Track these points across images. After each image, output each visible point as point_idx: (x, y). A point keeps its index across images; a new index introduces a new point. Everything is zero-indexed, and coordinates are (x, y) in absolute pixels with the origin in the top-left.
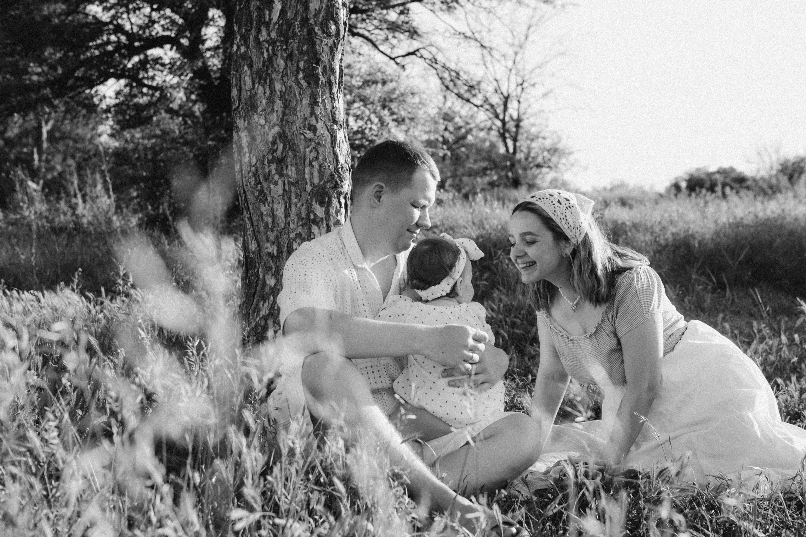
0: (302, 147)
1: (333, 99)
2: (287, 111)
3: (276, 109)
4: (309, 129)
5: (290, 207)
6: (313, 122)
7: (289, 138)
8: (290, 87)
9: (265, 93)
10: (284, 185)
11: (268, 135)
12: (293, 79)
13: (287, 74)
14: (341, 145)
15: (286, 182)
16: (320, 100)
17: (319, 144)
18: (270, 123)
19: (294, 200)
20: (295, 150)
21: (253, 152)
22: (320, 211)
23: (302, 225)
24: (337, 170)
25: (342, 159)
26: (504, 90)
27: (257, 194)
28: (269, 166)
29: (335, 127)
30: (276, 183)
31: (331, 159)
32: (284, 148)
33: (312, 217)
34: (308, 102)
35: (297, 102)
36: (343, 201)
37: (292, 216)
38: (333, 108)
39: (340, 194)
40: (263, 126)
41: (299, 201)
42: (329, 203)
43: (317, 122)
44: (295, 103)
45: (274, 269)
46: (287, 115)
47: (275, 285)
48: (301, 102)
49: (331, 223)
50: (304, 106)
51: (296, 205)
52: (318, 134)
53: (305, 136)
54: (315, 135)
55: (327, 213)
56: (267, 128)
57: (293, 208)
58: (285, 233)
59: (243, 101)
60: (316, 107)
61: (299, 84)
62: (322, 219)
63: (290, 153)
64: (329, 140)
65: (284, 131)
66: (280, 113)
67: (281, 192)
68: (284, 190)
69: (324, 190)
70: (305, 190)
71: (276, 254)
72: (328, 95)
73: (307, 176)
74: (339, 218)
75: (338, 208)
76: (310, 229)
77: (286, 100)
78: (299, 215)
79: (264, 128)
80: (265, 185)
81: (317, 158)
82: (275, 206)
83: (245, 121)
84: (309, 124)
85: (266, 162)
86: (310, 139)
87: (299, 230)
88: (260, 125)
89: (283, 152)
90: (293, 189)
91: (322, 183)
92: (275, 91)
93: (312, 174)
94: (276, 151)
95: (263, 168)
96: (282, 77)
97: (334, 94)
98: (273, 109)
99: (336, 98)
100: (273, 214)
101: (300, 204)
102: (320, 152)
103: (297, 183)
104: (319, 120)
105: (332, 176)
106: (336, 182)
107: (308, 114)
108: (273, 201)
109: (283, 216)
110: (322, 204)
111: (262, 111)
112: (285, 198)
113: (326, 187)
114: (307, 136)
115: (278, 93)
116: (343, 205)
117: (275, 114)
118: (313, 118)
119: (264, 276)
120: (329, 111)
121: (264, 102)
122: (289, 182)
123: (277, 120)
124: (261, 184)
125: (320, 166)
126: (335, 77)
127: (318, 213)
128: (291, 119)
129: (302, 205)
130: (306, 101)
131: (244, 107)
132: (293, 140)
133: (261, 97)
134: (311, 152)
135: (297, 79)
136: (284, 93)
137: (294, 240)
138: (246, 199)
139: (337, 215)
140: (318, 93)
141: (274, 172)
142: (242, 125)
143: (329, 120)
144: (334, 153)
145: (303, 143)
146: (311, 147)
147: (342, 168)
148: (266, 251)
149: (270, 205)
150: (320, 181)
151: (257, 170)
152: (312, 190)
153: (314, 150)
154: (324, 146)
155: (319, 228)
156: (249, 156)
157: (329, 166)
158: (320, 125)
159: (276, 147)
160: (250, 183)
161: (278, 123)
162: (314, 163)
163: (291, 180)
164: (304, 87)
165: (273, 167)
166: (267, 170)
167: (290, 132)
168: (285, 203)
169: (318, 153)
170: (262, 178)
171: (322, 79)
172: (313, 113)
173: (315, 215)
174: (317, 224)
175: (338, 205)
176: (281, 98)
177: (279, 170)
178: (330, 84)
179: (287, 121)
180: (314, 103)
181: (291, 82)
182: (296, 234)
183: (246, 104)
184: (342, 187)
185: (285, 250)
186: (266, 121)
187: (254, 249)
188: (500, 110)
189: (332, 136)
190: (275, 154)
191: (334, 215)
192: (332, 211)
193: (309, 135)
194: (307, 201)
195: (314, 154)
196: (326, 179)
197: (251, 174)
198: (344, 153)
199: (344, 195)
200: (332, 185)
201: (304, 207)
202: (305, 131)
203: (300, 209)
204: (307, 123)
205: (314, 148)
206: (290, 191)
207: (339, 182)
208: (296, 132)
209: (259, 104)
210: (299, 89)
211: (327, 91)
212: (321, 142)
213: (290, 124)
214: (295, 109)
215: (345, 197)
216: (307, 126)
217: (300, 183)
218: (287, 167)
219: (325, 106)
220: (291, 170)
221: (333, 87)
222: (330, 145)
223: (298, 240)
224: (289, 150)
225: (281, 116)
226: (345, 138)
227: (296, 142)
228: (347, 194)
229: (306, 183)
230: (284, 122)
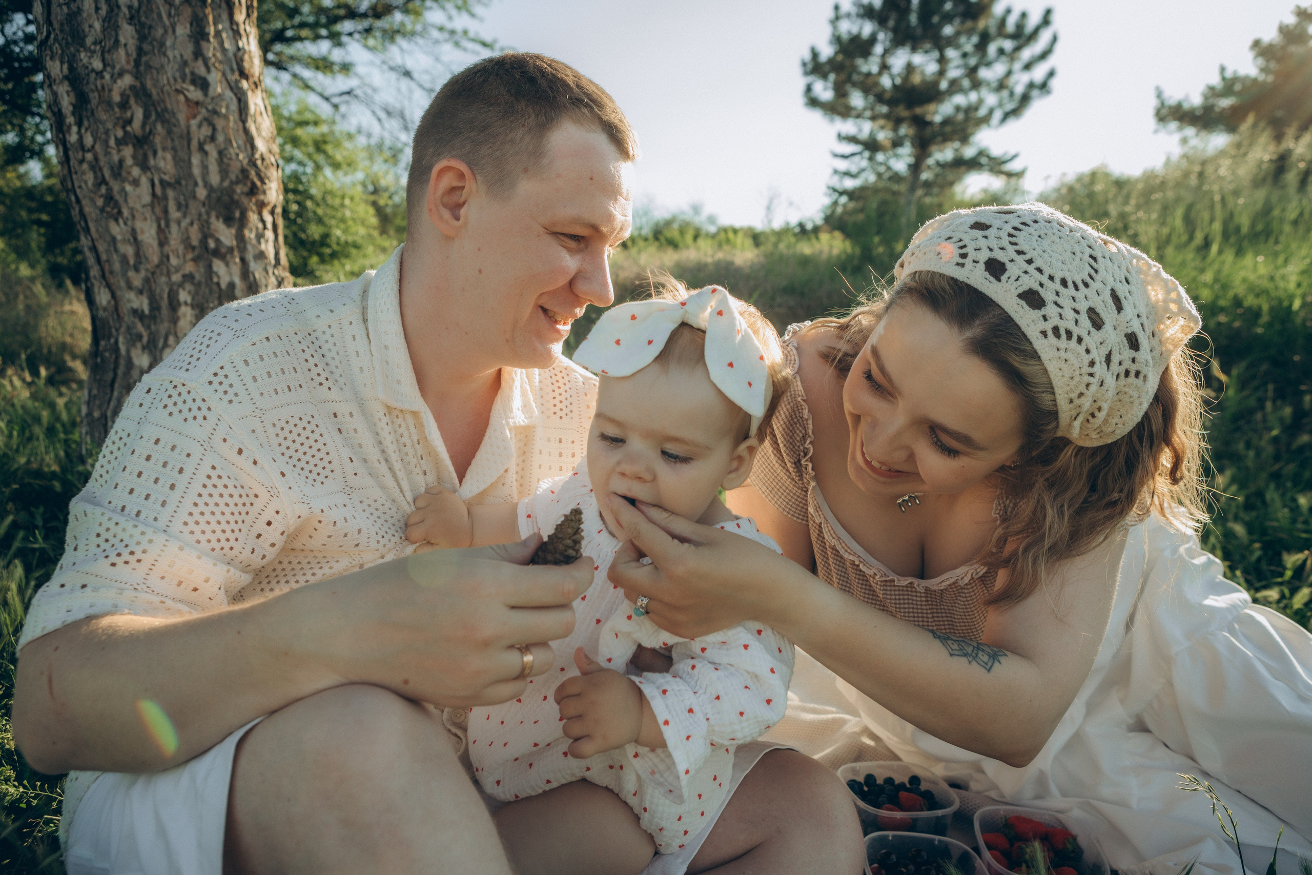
0: (182, 117)
1: (236, 34)
2: (146, 47)
3: (122, 40)
4: (193, 82)
5: (168, 225)
6: (202, 71)
7: (155, 96)
9: (97, 9)
10: (153, 185)
11: (110, 90)
14: (259, 119)
15: (157, 182)
16: (212, 30)
17: (215, 112)
18: (113, 67)
19: (175, 214)
20: (168, 122)
21: (86, 123)
22: (226, 235)
23: (194, 260)
24: (253, 163)
25: (261, 145)
27: (100, 202)
28: (119, 151)
29: (245, 84)
30: (136, 183)
31: (241, 142)
32: (146, 116)
33: (212, 244)
34: (188, 31)
35: (166, 32)
36: (268, 219)
37: (172, 242)
38: (239, 49)
39: (261, 205)
40: (100, 74)
41: (185, 216)
42: (243, 222)
43: (208, 70)
44: (160, 31)
45: (145, 339)
46: (146, 54)
48: (174, 32)
49: (250, 257)
50: (178, 40)
51: (179, 223)
52: (211, 92)
53: (186, 97)
54: (206, 95)
55: (241, 238)
56: (107, 76)
57: (174, 228)
58: (162, 274)
59: (56, 25)
60: (204, 44)
62: (231, 250)
63: (159, 127)
64: (234, 106)
65: (143, 86)
66: (132, 48)
67: (147, 199)
68: (154, 195)
69: (231, 198)
70: (195, 197)
71: (147, 311)
72: (226, 24)
73: (196, 171)
74: (263, 247)
75: (261, 230)
76: (210, 266)
77: (142, 25)
78: (186, 241)
79: (103, 77)
80: (116, 186)
81: (213, 138)
82: (139, 225)
83: (62, 63)
84: (192, 73)
85: (112, 142)
86: (197, 103)
87: (189, 268)
88: (93, 70)
89: (144, 125)
90: (171, 193)
91: (226, 184)
92: (119, 7)
93: (205, 168)
94: (129, 122)
95: (107, 153)
97: (237, 25)
98: (117, 41)
99: (242, 32)
100: (135, 239)
101: (188, 220)
102: (219, 128)
103: (178, 182)
104: (213, 69)
105: (244, 172)
106: (254, 184)
107: (188, 55)
108: (133, 217)
109: (155, 243)
110: (228, 221)
111: (95, 43)
112: (158, 210)
113: (234, 191)
114: (190, 95)
115: (125, 10)
116: (269, 225)
117: (122, 52)
118: (200, 62)
119: (128, 351)
120: (231, 54)
121: (97, 25)
122: (162, 182)
123: (128, 62)
124: (107, 184)
125: (221, 153)
127: (222, 239)
128: (156, 61)
129: (192, 224)
130: (183, 30)
131: (60, 37)
132: (164, 101)
133: (89, 16)
134: (200, 126)
136: (138, 11)
137: (181, 285)
138: (81, 212)
139: (259, 243)
140: (206, 16)
141: (129, 161)
142: (58, 70)
143: (232, 70)
144: (246, 131)
145: (183, 108)
146: (199, 118)
147: (263, 159)
148: (129, 305)
149: (129, 223)
150: (222, 180)
151: (96, 159)
152: (208, 197)
153: (205, 124)
154: (226, 117)
155: (227, 265)
156: (79, 133)
157: (237, 155)
158: (214, 78)
159: (129, 114)
160: (86, 182)
161: (129, 67)
162: (207, 147)
163: (166, 178)
165: (128, 151)
166: (116, 158)
167: (155, 86)
168: (158, 220)
169: (214, 129)
170: (107, 173)
172: (198, 54)
173: (218, 241)
174: (223, 257)
175: (260, 226)
176: (131, 20)
177: (140, 157)
179: (149, 67)
180: (199, 35)
182: (184, 276)
183: (61, 31)
184: (264, 192)
185: (164, 303)
186: (105, 65)
187: (104, 303)
189: (239, 100)
190: (128, 128)
191: (254, 242)
192: (250, 235)
193: (195, 94)
194: (200, 215)
195: (206, 131)
196: (233, 177)
197: (85, 166)
198: (264, 134)
199: (269, 208)
200: (246, 189)
201: (196, 227)
202: (185, 86)
203: (187, 230)
204: (187, 71)
205: (206, 119)
206: (165, 198)
207: (258, 183)
208: (167, 88)
209: (87, 30)
210: (167, 7)
211: (225, 16)
212: (218, 109)
213: (154, 72)
214: (162, 44)
215: (272, 213)
216: (189, 77)
217: (183, 182)
218: (155, 153)
219: (221, 43)
220: (164, 159)
221: (236, 11)
222: (237, 115)
223: (188, 286)
224: (156, 121)
225: (134, 55)
226: (266, 108)
227: (169, 106)
228: (275, 207)
229: (196, 184)
230: (142, 68)
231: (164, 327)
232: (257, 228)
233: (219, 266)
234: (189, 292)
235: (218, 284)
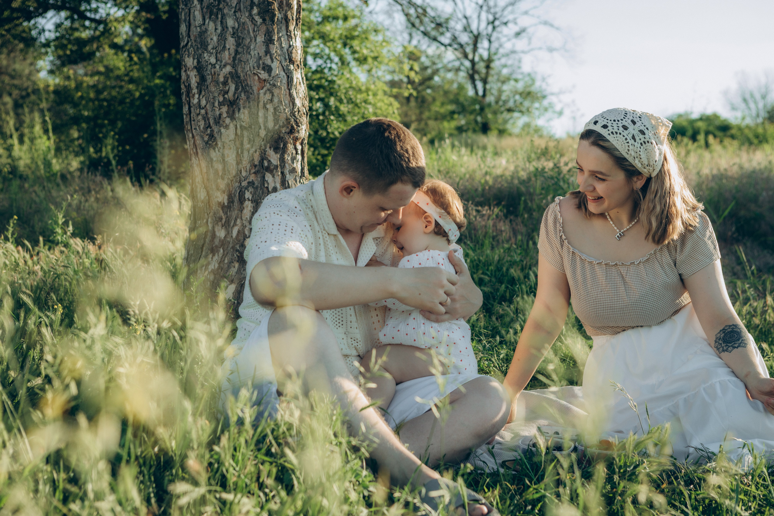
0: (255, 89)
1: (289, 37)
2: (240, 50)
3: (227, 46)
4: (264, 69)
5: (242, 153)
6: (268, 61)
7: (242, 78)
8: (244, 23)
9: (216, 29)
10: (236, 128)
11: (219, 75)
12: (247, 14)
13: (240, 9)
14: (298, 87)
15: (238, 127)
16: (276, 38)
17: (274, 85)
18: (221, 62)
19: (247, 146)
20: (248, 92)
21: (203, 93)
22: (274, 158)
23: (254, 173)
24: (293, 114)
25: (298, 102)
26: (474, 27)
27: (206, 138)
28: (220, 109)
29: (292, 67)
30: (227, 127)
31: (287, 102)
32: (236, 89)
33: (266, 164)
34: (263, 39)
35: (251, 41)
36: (299, 147)
37: (244, 162)
38: (290, 46)
39: (296, 139)
40: (214, 66)
41: (252, 147)
42: (284, 150)
43: (272, 61)
44: (248, 40)
45: (224, 220)
46: (239, 53)
47: (225, 237)
48: (255, 40)
49: (286, 171)
50: (258, 44)
51: (248, 151)
52: (273, 74)
53: (258, 77)
54: (270, 76)
55: (282, 160)
56: (218, 67)
57: (246, 154)
58: (236, 181)
59: (192, 37)
60: (271, 46)
61: (253, 20)
62: (276, 167)
63: (243, 95)
64: (285, 81)
65: (236, 72)
66: (232, 51)
67: (232, 137)
68: (236, 134)
69: (279, 136)
70: (258, 135)
71: (226, 204)
72: (284, 32)
73: (261, 120)
74: (295, 165)
75: (294, 155)
76: (264, 177)
77: (239, 37)
78: (252, 161)
79: (215, 67)
80: (216, 129)
81: (271, 101)
82: (226, 152)
83: (194, 59)
84: (264, 63)
85: (216, 104)
86: (265, 80)
87: (252, 178)
88: (210, 64)
89: (235, 93)
90: (246, 133)
91: (277, 127)
92: (227, 28)
93: (266, 118)
94: (227, 92)
95: (213, 110)
96: (235, 12)
97: (290, 32)
98: (224, 47)
99: (293, 36)
100: (224, 160)
101: (254, 149)
102: (275, 94)
103: (250, 127)
104: (275, 60)
106: (292, 127)
107: (262, 53)
108: (224, 147)
109: (234, 163)
110: (276, 149)
111: (213, 49)
112: (237, 143)
113: (281, 132)
114: (261, 76)
115: (231, 30)
116: (299, 152)
117: (227, 53)
118: (268, 57)
119: (213, 227)
120: (285, 50)
121: (215, 39)
122: (241, 126)
123: (229, 59)
124: (211, 128)
125: (275, 109)
126: (293, 14)
127: (272, 160)
128: (244, 57)
129: (256, 151)
130: (260, 39)
131: (194, 44)
132: (246, 80)
133: (211, 34)
134: (265, 94)
135: (251, 15)
136: (237, 30)
137: (247, 188)
138: (194, 143)
139: (293, 163)
140: (273, 30)
141: (225, 115)
142: (191, 63)
143: (286, 59)
144: (291, 95)
145: (257, 83)
147: (299, 111)
148: (216, 200)
149: (221, 150)
150: (275, 126)
151: (206, 113)
152: (266, 135)
153: (268, 92)
154: (280, 88)
155: (273, 177)
156: (199, 98)
157: (285, 110)
158: (275, 65)
159: (227, 88)
160: (199, 126)
161: (230, 62)
162: (268, 106)
163: (244, 124)
164: (259, 23)
165: (224, 109)
166: (218, 113)
167: (243, 72)
168: (237, 149)
169: (273, 95)
170: (212, 121)
171: (278, 15)
172: (268, 52)
173: (269, 162)
174: (271, 172)
175: (294, 152)
176: (233, 35)
177: (231, 112)
178: (287, 21)
179: (240, 61)
180: (269, 41)
181: (244, 18)
182: (249, 183)
183: (195, 41)
184: (298, 132)
185: (237, 199)
186: (217, 60)
187: (202, 198)
188: (469, 49)
189: (288, 77)
190: (226, 96)
191: (290, 162)
192: (288, 158)
193: (264, 75)
194: (261, 146)
195: (268, 96)
196: (281, 124)
197: (200, 117)
198: (301, 96)
199: (300, 141)
200: (288, 130)
201: (258, 153)
202: (259, 71)
203: (253, 155)
204: (261, 62)
205: (268, 90)
206: (243, 136)
207: (295, 127)
208: (249, 72)
209: (209, 41)
210: (253, 26)
211: (284, 28)
212: (276, 83)
213: (243, 63)
214: (249, 48)
215: (302, 144)
216: (261, 66)
217: (253, 127)
218: (239, 110)
219: (281, 44)
220: (244, 113)
221: (290, 24)
222: (286, 86)
223: (251, 189)
224: (241, 92)
225: (233, 55)
226: (303, 79)
227: (249, 83)
228: (304, 139)
229: (260, 128)
230: (237, 62)
231: (235, 213)
232: (292, 153)
233: (268, 177)
234: (251, 193)
235: (267, 188)
